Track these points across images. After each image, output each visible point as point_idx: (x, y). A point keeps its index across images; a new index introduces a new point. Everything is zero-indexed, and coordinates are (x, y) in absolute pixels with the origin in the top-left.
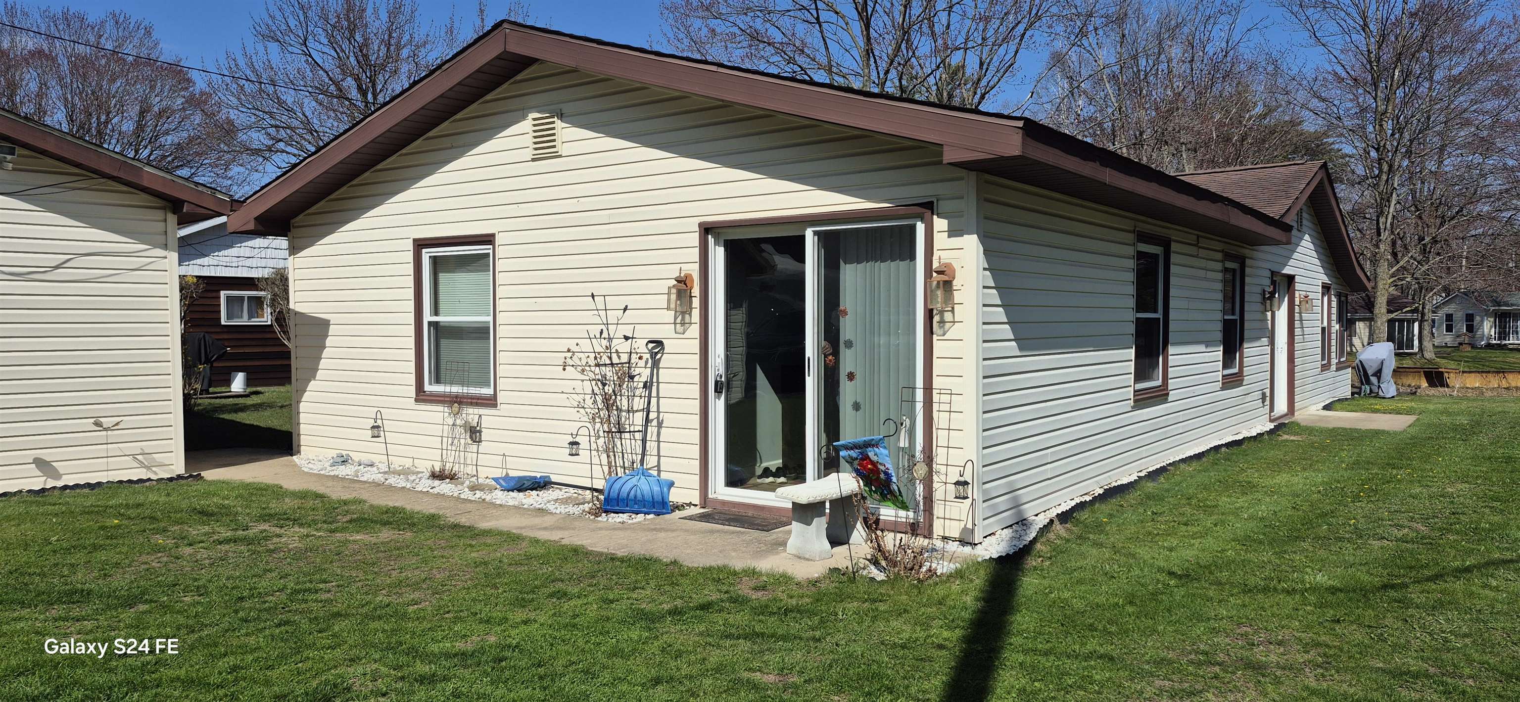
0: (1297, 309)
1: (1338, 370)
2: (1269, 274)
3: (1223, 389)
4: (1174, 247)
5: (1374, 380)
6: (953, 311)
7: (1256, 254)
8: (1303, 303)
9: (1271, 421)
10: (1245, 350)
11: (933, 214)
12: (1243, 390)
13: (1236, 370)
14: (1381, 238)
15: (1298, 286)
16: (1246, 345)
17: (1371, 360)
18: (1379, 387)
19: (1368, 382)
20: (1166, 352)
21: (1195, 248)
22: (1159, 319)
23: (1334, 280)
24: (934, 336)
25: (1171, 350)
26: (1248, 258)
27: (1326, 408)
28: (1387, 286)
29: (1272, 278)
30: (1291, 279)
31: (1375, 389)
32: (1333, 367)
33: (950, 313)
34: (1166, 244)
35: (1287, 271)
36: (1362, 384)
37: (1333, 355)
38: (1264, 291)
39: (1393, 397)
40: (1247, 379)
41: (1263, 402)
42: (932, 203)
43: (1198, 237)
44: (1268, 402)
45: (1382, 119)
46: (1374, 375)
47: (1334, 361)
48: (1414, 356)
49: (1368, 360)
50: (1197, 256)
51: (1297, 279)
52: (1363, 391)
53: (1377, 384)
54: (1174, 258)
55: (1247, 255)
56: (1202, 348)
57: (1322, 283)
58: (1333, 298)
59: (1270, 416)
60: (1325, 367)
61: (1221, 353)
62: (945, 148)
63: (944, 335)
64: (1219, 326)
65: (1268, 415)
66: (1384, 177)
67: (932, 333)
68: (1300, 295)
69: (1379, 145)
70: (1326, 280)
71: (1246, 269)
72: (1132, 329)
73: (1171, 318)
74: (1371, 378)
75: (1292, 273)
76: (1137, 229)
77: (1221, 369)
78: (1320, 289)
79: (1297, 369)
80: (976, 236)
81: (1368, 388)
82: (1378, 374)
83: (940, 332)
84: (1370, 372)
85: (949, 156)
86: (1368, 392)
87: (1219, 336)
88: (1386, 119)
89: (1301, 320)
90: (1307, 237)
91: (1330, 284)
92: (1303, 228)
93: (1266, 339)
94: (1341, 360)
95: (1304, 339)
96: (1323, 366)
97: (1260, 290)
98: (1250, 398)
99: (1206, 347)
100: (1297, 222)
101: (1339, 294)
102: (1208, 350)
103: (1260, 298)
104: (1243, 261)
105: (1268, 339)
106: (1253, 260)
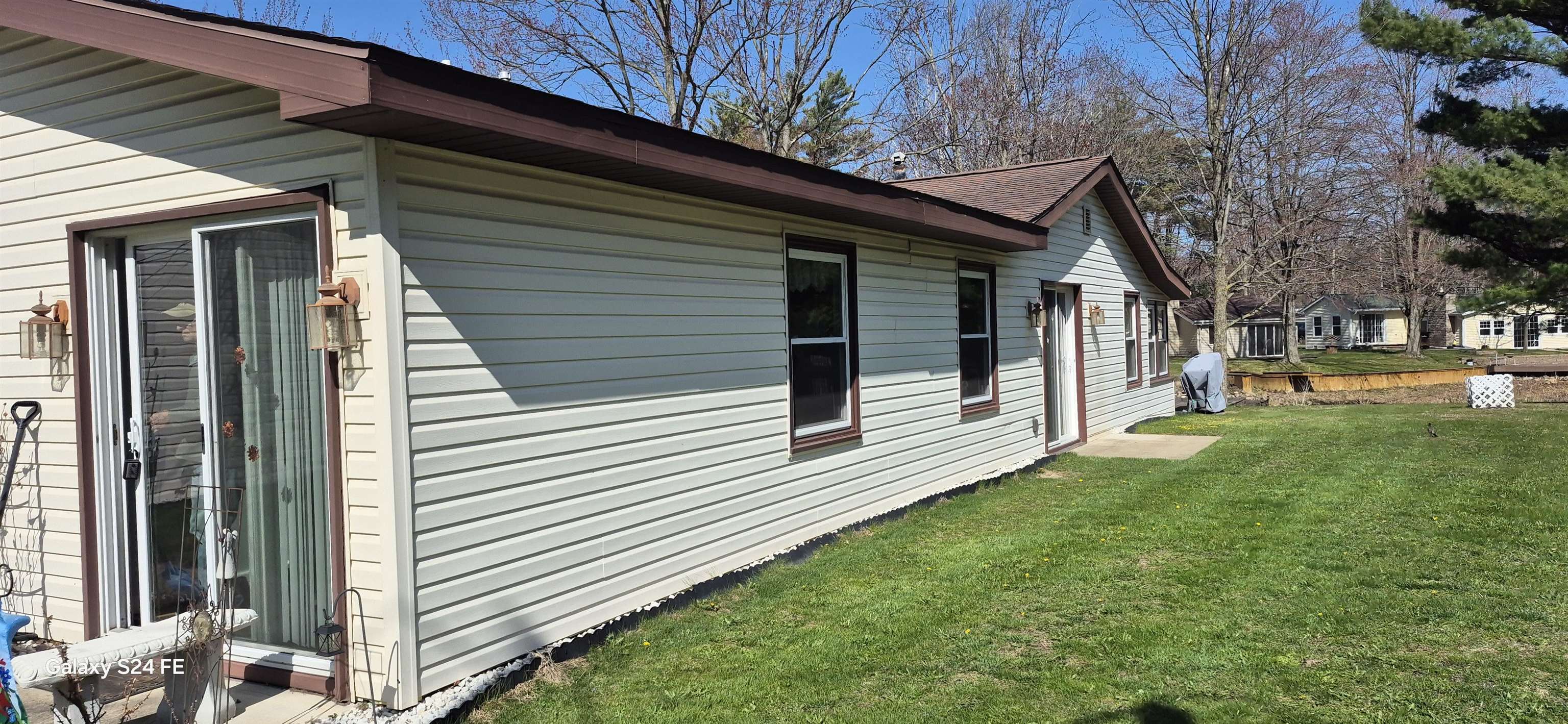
0: (1086, 322)
1: (1152, 386)
2: (1038, 284)
3: (963, 421)
4: (860, 253)
5: (1200, 393)
6: (361, 352)
7: (1013, 262)
8: (1095, 315)
9: (1047, 453)
10: (1000, 374)
11: (327, 202)
12: (999, 419)
13: (988, 397)
14: (1218, 242)
15: (1084, 296)
16: (1000, 368)
17: (1197, 373)
18: (1206, 401)
19: (1195, 396)
20: (855, 385)
21: (907, 256)
22: (844, 344)
23: (1144, 288)
24: (341, 390)
25: (863, 381)
26: (1000, 266)
27: (1130, 430)
28: (1226, 293)
29: (1042, 288)
30: (1076, 288)
31: (1202, 404)
32: (1146, 383)
33: (358, 354)
34: (849, 250)
35: (1068, 279)
36: (1189, 398)
37: (1146, 370)
38: (1030, 304)
39: (1222, 411)
40: (1003, 409)
41: (1035, 432)
42: (326, 185)
43: (909, 241)
44: (1042, 429)
45: (1214, 118)
46: (1200, 388)
47: (1147, 377)
48: (1280, 361)
49: (1193, 372)
50: (909, 266)
51: (1084, 288)
52: (1190, 405)
53: (1204, 398)
54: (860, 268)
55: (998, 263)
56: (926, 376)
57: (1125, 292)
58: (1142, 307)
59: (1047, 447)
60: (1131, 385)
61: (958, 379)
62: (282, 96)
63: (352, 389)
64: (956, 348)
65: (1044, 445)
66: (1219, 178)
67: (337, 387)
68: (1090, 307)
69: (1212, 144)
70: (1131, 288)
71: (997, 279)
72: (785, 358)
73: (860, 342)
74: (1196, 391)
75: (1076, 282)
76: (786, 231)
77: (959, 399)
78: (1122, 299)
79: (1087, 390)
80: (380, 235)
81: (1195, 402)
82: (1204, 386)
83: (348, 384)
84: (1196, 386)
85: (290, 108)
86: (1195, 407)
87: (956, 359)
88: (1219, 118)
89: (1094, 334)
90: (1099, 241)
91: (1139, 293)
92: (1093, 231)
93: (1036, 358)
94: (1161, 374)
95: (1099, 355)
96: (1129, 383)
97: (1024, 303)
98: (1011, 428)
99: (932, 373)
100: (1083, 225)
101: (1154, 303)
102: (934, 377)
103: (1024, 312)
104: (991, 270)
105: (1040, 358)
106: (1009, 267)
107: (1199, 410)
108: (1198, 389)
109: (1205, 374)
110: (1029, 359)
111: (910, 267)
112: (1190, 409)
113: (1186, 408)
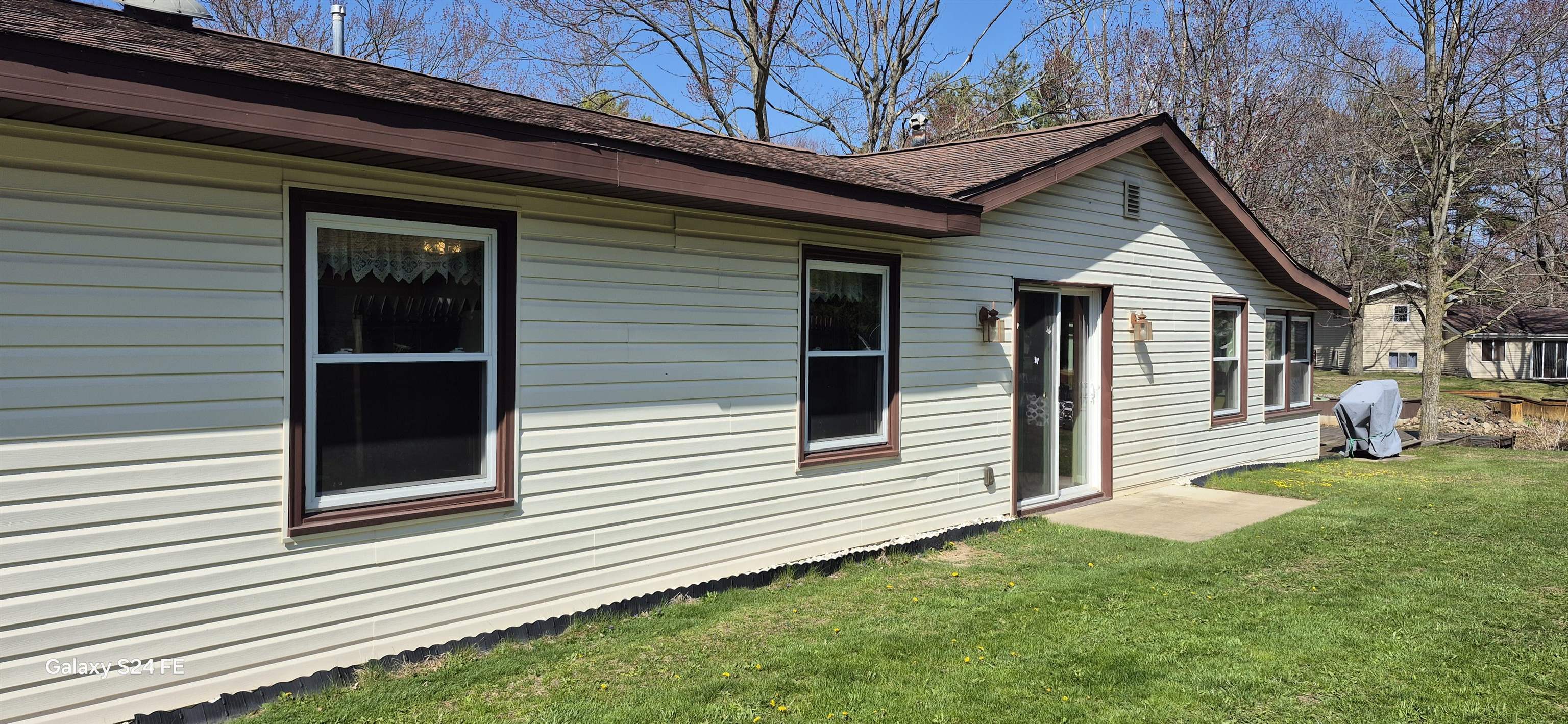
0: (1122, 336)
1: (1270, 421)
2: (1008, 284)
3: (804, 474)
4: (523, 227)
5: (1361, 432)
7: (948, 252)
8: (1138, 327)
9: (1017, 514)
10: (902, 406)
12: (897, 470)
13: (876, 439)
14: (1434, 238)
15: (1117, 302)
16: (908, 398)
17: (1355, 405)
18: (1370, 441)
19: (1354, 435)
21: (656, 236)
23: (1261, 293)
25: (528, 420)
26: (912, 256)
27: (1199, 482)
28: (1442, 302)
29: (1017, 289)
30: (1106, 291)
31: (1364, 446)
32: (1256, 418)
34: (497, 222)
35: (1080, 278)
36: (1347, 437)
37: (1258, 400)
38: (988, 310)
40: (913, 454)
41: (988, 485)
43: (675, 215)
44: (1006, 481)
46: (1361, 425)
47: (1260, 409)
49: (1351, 404)
50: (663, 249)
51: (1116, 290)
53: (1367, 439)
54: (523, 249)
55: (910, 252)
56: (716, 410)
57: (1214, 297)
58: (1257, 318)
59: (1013, 506)
60: (1221, 421)
61: (796, 415)
64: (797, 369)
65: (1009, 503)
68: (1134, 316)
70: (1233, 292)
71: (908, 274)
72: (285, 386)
74: (1356, 429)
75: (1110, 283)
77: (797, 442)
78: (1209, 306)
79: (1116, 428)
81: (1354, 443)
82: (1366, 423)
84: (1355, 421)
86: (1355, 449)
87: (789, 386)
89: (1141, 352)
90: (1160, 229)
91: (1247, 299)
92: (1143, 214)
93: (999, 385)
94: (1292, 405)
95: (1151, 380)
96: (1214, 418)
97: (975, 309)
98: (931, 481)
99: (723, 407)
100: (1124, 206)
101: (1285, 313)
102: (731, 412)
103: (974, 321)
104: (893, 263)
105: (1006, 384)
106: (936, 259)
107: (1361, 453)
108: (1359, 425)
109: (1367, 407)
110: (979, 386)
111: (674, 252)
112: (1347, 451)
113: (1343, 448)
